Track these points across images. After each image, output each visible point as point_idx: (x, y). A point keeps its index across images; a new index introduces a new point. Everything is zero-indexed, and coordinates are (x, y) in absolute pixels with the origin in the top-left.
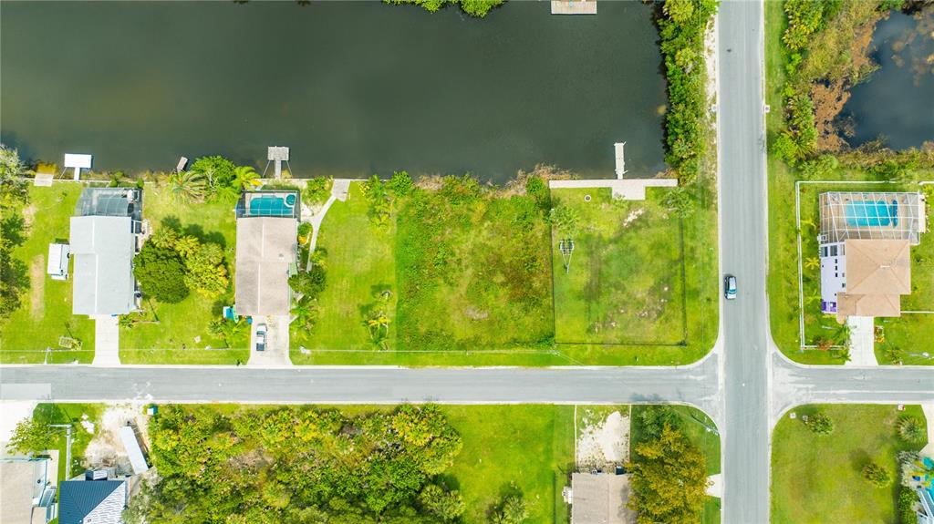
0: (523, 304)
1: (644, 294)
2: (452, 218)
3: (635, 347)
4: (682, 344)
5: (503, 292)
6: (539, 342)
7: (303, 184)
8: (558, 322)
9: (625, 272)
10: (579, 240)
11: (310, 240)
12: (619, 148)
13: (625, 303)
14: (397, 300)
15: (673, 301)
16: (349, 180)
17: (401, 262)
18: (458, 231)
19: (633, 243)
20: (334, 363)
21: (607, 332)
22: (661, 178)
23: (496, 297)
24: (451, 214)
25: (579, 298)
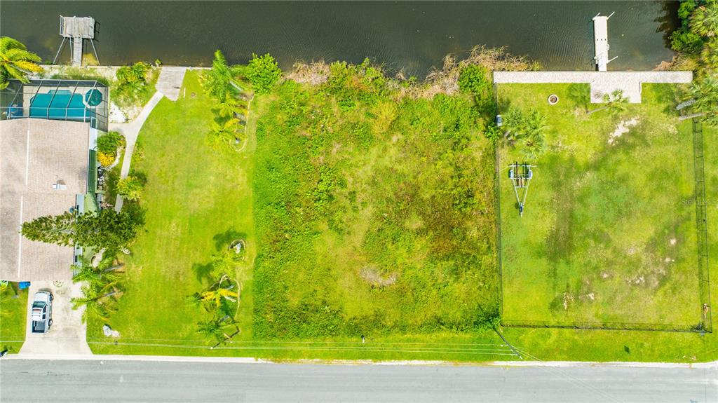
0: (451, 263)
1: (639, 250)
2: (342, 128)
3: (623, 333)
4: (699, 328)
5: (421, 244)
6: (476, 323)
7: (110, 73)
8: (506, 291)
9: (610, 215)
10: (540, 165)
11: (122, 159)
12: (601, 24)
13: (609, 264)
14: (255, 256)
15: (684, 260)
16: (184, 69)
17: (262, 197)
18: (351, 147)
19: (622, 170)
20: (156, 352)
21: (582, 309)
22: (666, 70)
23: (409, 251)
24: (340, 122)
25: (539, 255)
